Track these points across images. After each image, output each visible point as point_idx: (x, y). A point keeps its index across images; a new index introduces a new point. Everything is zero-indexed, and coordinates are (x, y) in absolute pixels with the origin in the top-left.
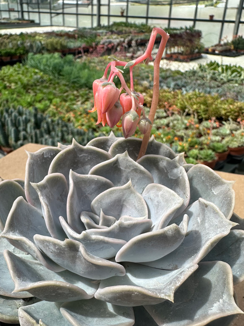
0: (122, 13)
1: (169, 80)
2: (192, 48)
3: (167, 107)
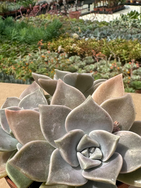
1: (95, 30)
2: (116, 1)
3: (94, 54)
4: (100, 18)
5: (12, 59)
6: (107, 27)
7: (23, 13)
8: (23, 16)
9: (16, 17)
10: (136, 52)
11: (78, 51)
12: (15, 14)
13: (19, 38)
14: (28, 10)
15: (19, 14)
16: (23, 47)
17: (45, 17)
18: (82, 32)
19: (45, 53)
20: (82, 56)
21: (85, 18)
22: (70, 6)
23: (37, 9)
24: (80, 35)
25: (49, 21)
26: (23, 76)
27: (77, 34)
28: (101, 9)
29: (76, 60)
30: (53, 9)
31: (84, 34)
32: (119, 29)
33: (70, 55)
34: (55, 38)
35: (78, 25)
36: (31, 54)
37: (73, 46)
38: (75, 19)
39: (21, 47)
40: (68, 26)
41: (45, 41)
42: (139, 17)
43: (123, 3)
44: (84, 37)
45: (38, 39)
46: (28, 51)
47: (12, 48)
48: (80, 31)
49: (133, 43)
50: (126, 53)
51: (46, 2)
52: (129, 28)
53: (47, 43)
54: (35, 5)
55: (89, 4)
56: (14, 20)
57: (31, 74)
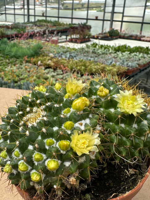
0: (43, 14)
1: (67, 53)
2: (84, 35)
3: (63, 68)
4: (71, 45)
5: (3, 67)
6: (75, 52)
7: (16, 37)
8: (16, 39)
9: (11, 39)
10: (91, 68)
11: (52, 65)
12: (10, 38)
13: (10, 54)
14: (20, 35)
15: (13, 37)
16: (13, 60)
17: (32, 41)
18: (57, 53)
19: (29, 65)
20: (55, 70)
21: (60, 44)
22: (50, 35)
23: (27, 35)
24: (55, 56)
25: (35, 44)
26: (9, 79)
27: (54, 54)
28: (73, 40)
29: (50, 72)
30: (39, 36)
31: (59, 55)
33: (46, 68)
34: (37, 55)
35: (55, 49)
36: (18, 65)
37: (50, 62)
38: (54, 45)
39: (11, 60)
40: (48, 48)
41: (29, 58)
42: (97, 47)
43: (90, 37)
44: (58, 57)
45: (24, 55)
46: (16, 63)
47: (4, 61)
48: (55, 53)
49: (89, 63)
50: (84, 69)
51: (34, 31)
52: (90, 53)
53: (31, 59)
54: (26, 32)
55: (67, 36)
56: (8, 41)
57: (15, 79)
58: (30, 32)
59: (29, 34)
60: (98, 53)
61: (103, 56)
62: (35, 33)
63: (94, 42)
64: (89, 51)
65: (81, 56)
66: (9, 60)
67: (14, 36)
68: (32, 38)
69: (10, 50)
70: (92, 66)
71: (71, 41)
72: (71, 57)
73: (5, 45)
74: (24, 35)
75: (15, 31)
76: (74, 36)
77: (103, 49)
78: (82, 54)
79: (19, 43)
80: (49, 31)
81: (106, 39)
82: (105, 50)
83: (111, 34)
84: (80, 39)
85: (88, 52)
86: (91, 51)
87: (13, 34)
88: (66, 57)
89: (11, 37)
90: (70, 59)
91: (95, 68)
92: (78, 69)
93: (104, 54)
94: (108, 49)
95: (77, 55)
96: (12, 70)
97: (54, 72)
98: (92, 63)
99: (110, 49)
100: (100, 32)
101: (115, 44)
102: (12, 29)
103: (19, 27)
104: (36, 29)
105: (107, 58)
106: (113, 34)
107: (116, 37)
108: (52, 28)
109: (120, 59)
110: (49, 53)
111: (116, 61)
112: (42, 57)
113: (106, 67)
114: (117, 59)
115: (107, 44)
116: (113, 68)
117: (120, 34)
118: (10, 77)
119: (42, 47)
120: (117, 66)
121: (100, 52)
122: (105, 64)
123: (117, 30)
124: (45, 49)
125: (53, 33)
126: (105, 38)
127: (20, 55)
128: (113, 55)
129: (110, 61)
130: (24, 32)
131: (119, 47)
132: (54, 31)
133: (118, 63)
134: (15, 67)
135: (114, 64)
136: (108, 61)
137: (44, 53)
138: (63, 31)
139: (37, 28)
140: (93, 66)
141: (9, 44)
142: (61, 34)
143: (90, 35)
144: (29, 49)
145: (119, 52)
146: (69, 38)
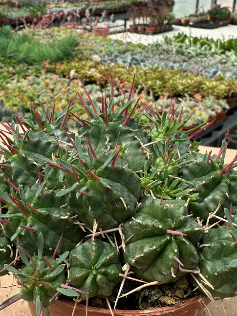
1: (126, 54)
2: (160, 18)
3: (118, 84)
4: (135, 38)
5: (2, 82)
6: (143, 51)
7: (27, 23)
8: (28, 26)
9: (17, 28)
10: (174, 84)
11: (97, 78)
12: (16, 24)
13: (16, 56)
14: (35, 20)
15: (22, 24)
16: (21, 68)
17: (59, 31)
18: (107, 54)
19: (52, 77)
20: (103, 86)
21: (113, 37)
22: (94, 18)
23: (48, 19)
24: (104, 59)
25: (64, 36)
26: (15, 105)
27: (100, 57)
28: (139, 28)
29: (94, 90)
30: (71, 21)
31: (110, 58)
32: (159, 55)
33: (86, 83)
34: (68, 59)
35: (103, 46)
36: (30, 78)
37: (93, 72)
38: (101, 37)
39: (18, 68)
40: (89, 45)
41: (53, 63)
42: (187, 41)
43: (171, 22)
44: (109, 62)
45: (43, 58)
46: (27, 74)
47: (5, 69)
48: (104, 53)
49: (171, 73)
50: (160, 85)
51: (62, 11)
52: (172, 54)
53: (56, 65)
54: (46, 13)
55: (126, 20)
56: (12, 31)
57: (26, 104)
58: (54, 14)
59: (53, 18)
60: (189, 53)
61: (199, 59)
62: (64, 14)
63: (181, 33)
64: (170, 49)
65: (155, 61)
66: (14, 67)
67: (24, 21)
68: (58, 26)
69: (15, 49)
70: (176, 80)
71: (135, 29)
72: (134, 62)
73: (8, 38)
74: (44, 19)
75: (25, 11)
76: (140, 21)
77: (199, 45)
78: (157, 56)
79: (34, 35)
80: (91, 10)
81: (204, 25)
82: (203, 48)
83: (214, 17)
84: (153, 26)
85: (168, 52)
86: (174, 50)
87: (23, 17)
88: (125, 62)
89: (17, 22)
90: (134, 66)
91: (182, 85)
92: (148, 86)
93: (201, 56)
94: (209, 45)
95: (147, 57)
96: (20, 88)
97: (102, 92)
98: (177, 74)
99: (213, 45)
100: (193, 12)
101: (223, 37)
102: (19, 7)
103: (33, 4)
104: (66, 8)
105: (207, 63)
106: (218, 16)
107: (225, 22)
108: (97, 5)
109: (233, 65)
110: (91, 54)
111: (225, 69)
112: (78, 62)
113: (204, 82)
114: (227, 65)
115: (206, 37)
116: (218, 83)
117: (232, 15)
118: (17, 101)
119: (78, 42)
120: (226, 79)
121: (191, 52)
122: (202, 75)
123: (226, 8)
124: (83, 45)
125: (100, 15)
126: (202, 24)
127: (34, 58)
128: (218, 58)
129: (214, 70)
130: (43, 13)
131: (230, 41)
132: (101, 10)
133: (228, 75)
134: (26, 81)
135: (220, 75)
136: (208, 70)
137: (82, 53)
138: (118, 11)
139: (69, 6)
140: (179, 79)
141: (13, 36)
142: (114, 17)
143: (172, 18)
144: (52, 46)
145: (230, 51)
146: (130, 23)
